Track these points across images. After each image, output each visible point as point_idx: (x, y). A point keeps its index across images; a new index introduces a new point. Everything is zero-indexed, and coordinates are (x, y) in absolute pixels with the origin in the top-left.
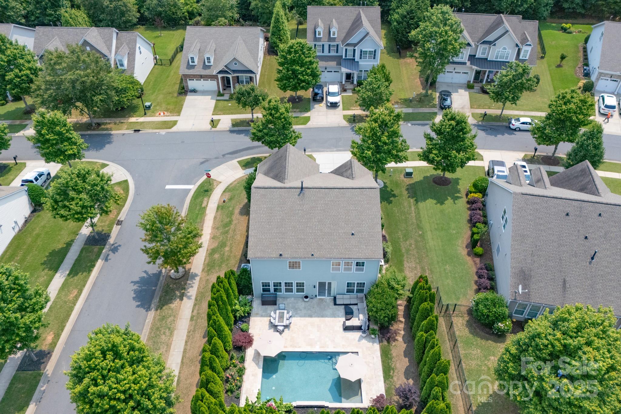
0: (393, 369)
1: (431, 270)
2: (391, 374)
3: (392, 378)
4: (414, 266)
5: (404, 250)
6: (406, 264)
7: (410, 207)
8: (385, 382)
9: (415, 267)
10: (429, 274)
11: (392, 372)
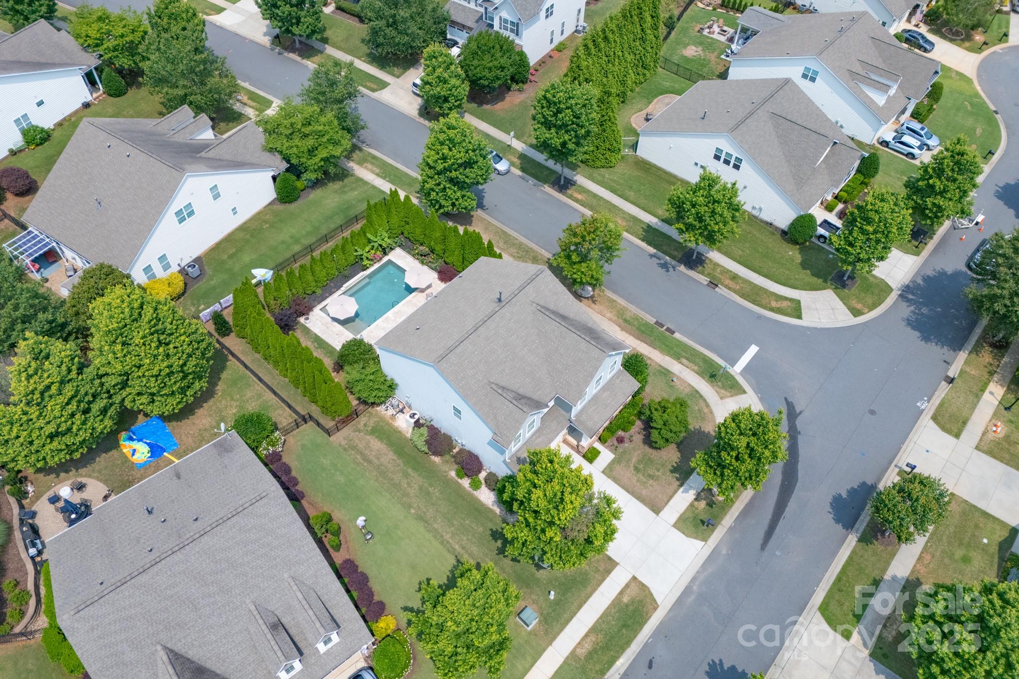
0: (317, 348)
1: (358, 464)
2: (315, 344)
3: (313, 342)
4: (382, 460)
5: (410, 471)
6: (391, 455)
7: (463, 548)
8: (315, 334)
9: (378, 459)
10: (357, 458)
11: (316, 346)
